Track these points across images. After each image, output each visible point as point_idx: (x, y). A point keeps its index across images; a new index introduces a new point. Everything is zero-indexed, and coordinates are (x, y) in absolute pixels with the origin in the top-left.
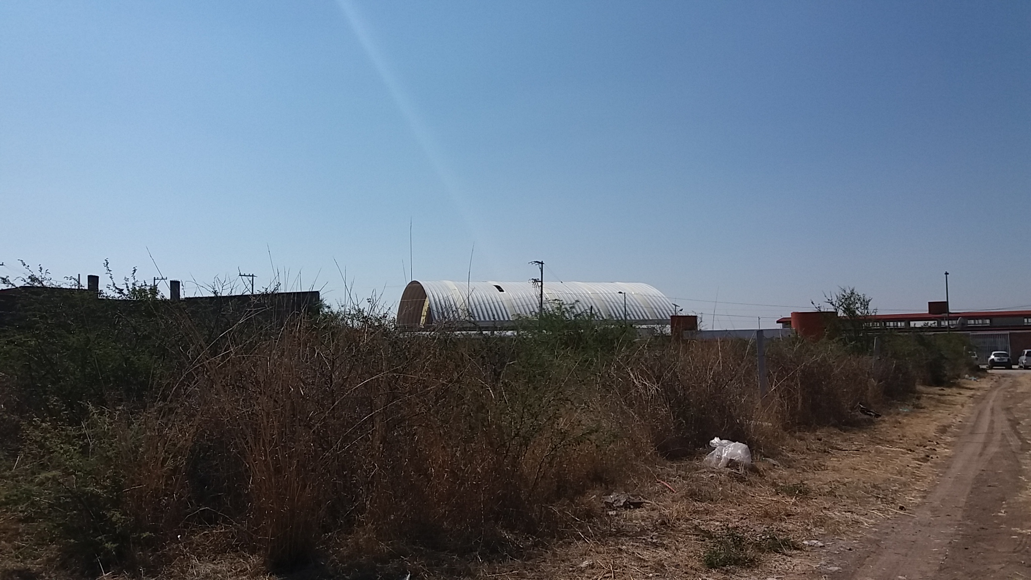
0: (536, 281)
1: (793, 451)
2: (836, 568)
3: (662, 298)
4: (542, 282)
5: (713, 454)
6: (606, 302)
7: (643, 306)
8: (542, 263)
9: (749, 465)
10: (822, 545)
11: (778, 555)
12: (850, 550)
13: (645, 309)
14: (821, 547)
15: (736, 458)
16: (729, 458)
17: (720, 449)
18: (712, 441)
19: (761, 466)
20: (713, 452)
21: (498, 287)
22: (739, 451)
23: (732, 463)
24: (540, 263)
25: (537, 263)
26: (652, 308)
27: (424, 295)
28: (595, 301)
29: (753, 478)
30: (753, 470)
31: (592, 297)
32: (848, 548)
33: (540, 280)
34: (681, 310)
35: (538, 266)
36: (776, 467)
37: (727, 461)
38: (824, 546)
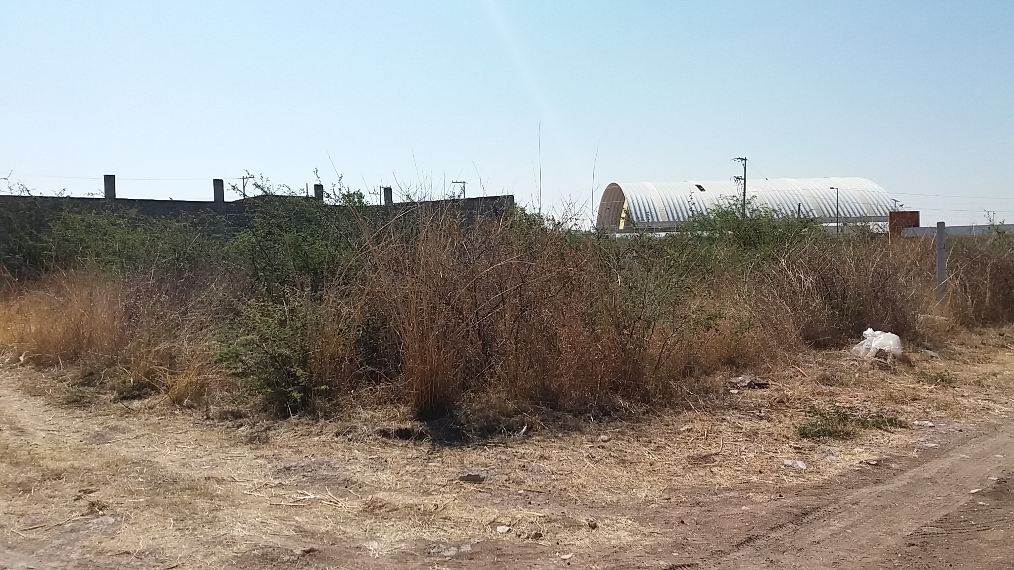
0: (738, 178)
1: (963, 344)
2: (935, 445)
3: (882, 193)
4: (745, 179)
5: (862, 344)
6: (819, 199)
7: (859, 202)
8: (745, 160)
9: (900, 355)
10: (932, 425)
11: (880, 431)
12: (960, 431)
13: (862, 205)
14: (930, 427)
15: (886, 349)
16: (878, 348)
17: (871, 340)
18: (865, 332)
19: (914, 357)
20: (862, 342)
21: (700, 187)
22: (891, 342)
23: (881, 353)
24: (743, 159)
25: (740, 160)
26: (870, 204)
27: (623, 198)
28: (806, 198)
29: (900, 367)
30: (904, 360)
31: (803, 194)
32: (959, 429)
33: (743, 177)
34: (902, 206)
35: (742, 163)
36: (934, 358)
37: (876, 351)
38: (934, 426)
